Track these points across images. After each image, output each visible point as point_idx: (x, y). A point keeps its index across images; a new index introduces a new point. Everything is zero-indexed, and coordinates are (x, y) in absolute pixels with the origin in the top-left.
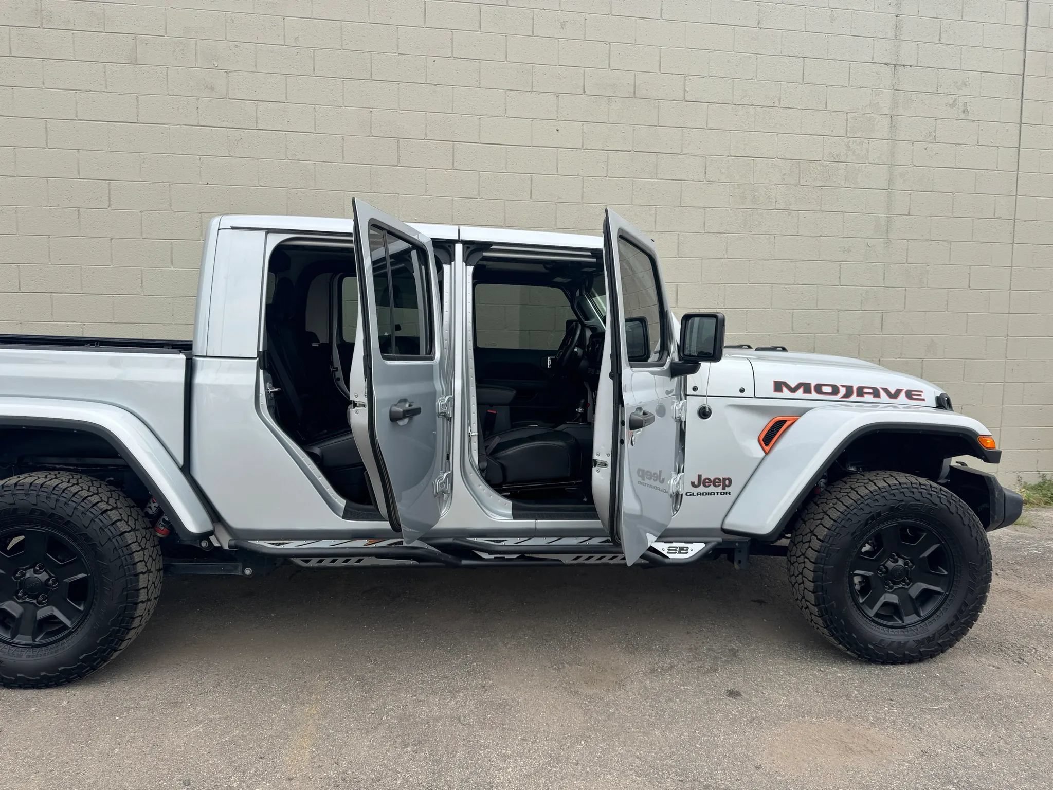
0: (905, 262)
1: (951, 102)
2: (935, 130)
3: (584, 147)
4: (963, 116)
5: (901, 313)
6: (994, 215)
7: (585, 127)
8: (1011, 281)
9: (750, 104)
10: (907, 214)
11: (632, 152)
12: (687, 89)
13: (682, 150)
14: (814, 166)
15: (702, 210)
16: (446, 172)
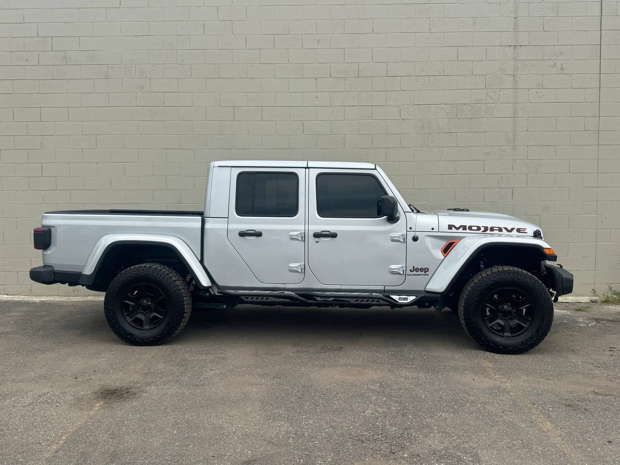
0: (526, 159)
1: (553, 64)
2: (543, 82)
3: (331, 105)
4: (560, 72)
5: (524, 189)
6: (585, 129)
7: (331, 94)
8: (598, 167)
9: (426, 75)
10: (526, 131)
11: (358, 106)
12: (389, 70)
13: (386, 104)
14: (466, 107)
15: (399, 135)
16: (258, 123)
